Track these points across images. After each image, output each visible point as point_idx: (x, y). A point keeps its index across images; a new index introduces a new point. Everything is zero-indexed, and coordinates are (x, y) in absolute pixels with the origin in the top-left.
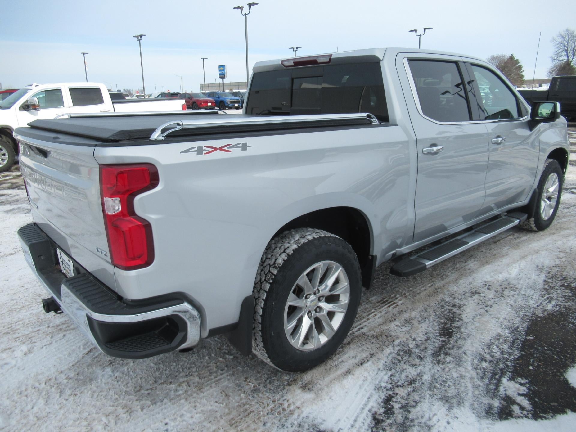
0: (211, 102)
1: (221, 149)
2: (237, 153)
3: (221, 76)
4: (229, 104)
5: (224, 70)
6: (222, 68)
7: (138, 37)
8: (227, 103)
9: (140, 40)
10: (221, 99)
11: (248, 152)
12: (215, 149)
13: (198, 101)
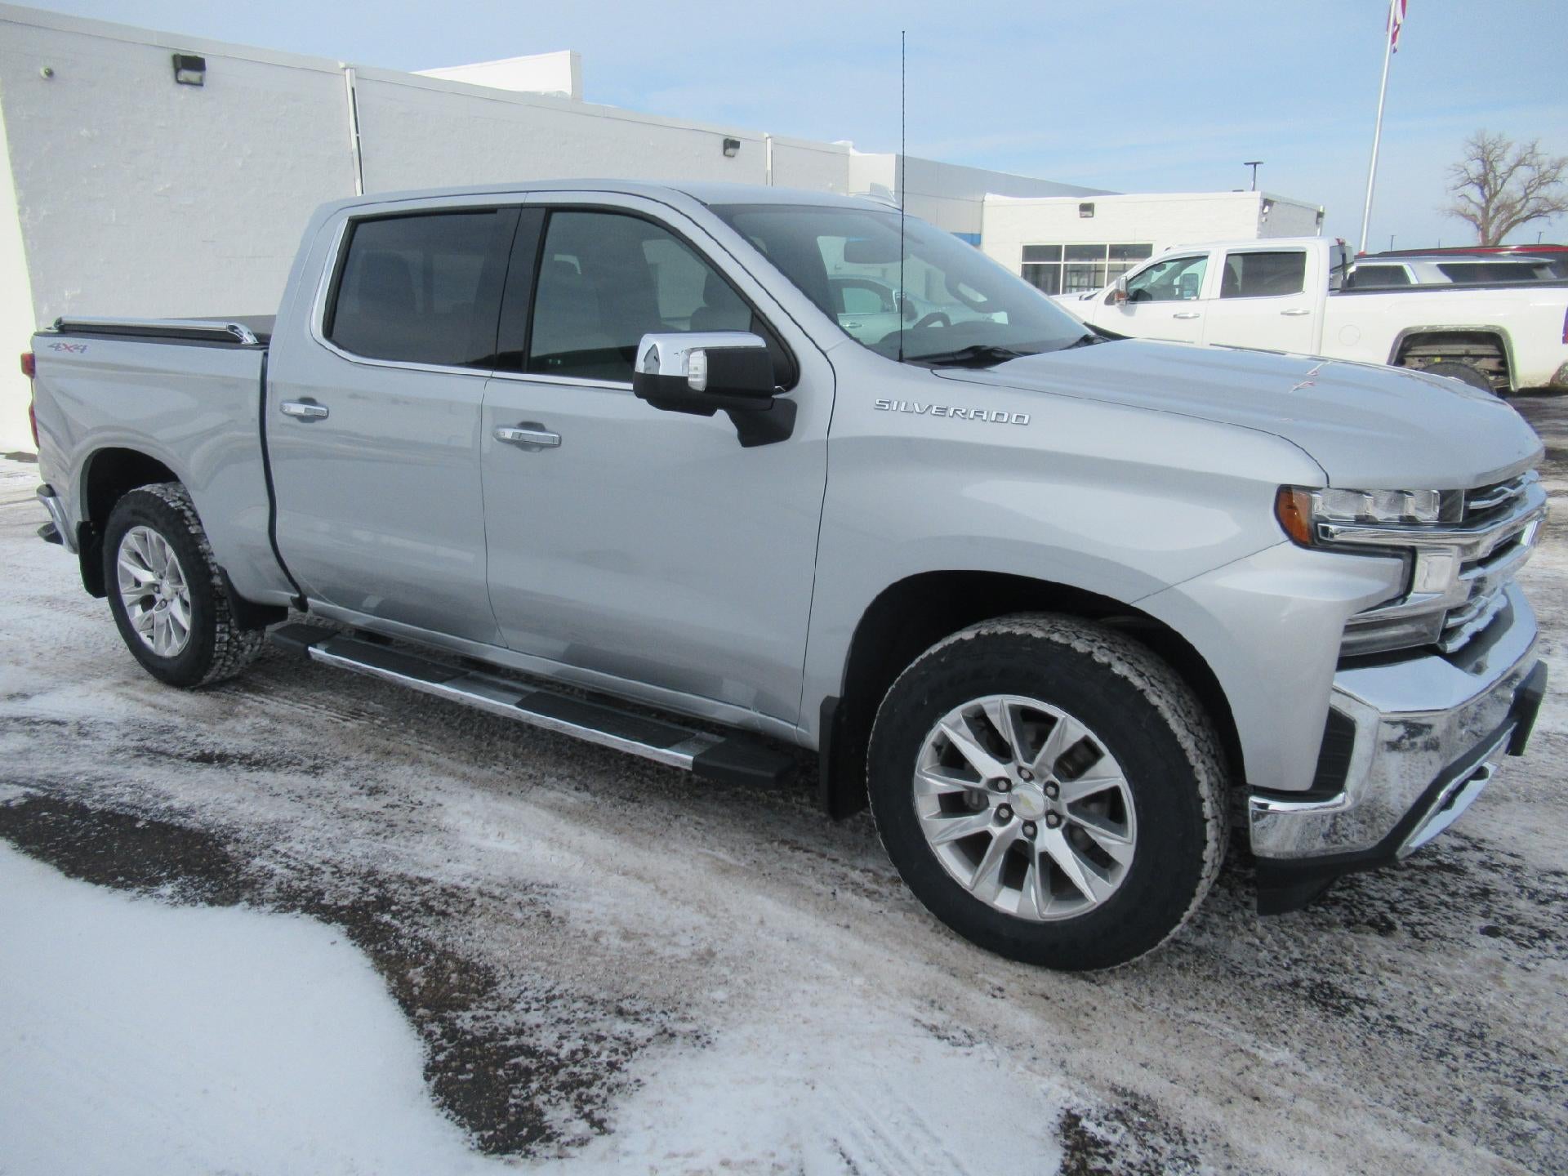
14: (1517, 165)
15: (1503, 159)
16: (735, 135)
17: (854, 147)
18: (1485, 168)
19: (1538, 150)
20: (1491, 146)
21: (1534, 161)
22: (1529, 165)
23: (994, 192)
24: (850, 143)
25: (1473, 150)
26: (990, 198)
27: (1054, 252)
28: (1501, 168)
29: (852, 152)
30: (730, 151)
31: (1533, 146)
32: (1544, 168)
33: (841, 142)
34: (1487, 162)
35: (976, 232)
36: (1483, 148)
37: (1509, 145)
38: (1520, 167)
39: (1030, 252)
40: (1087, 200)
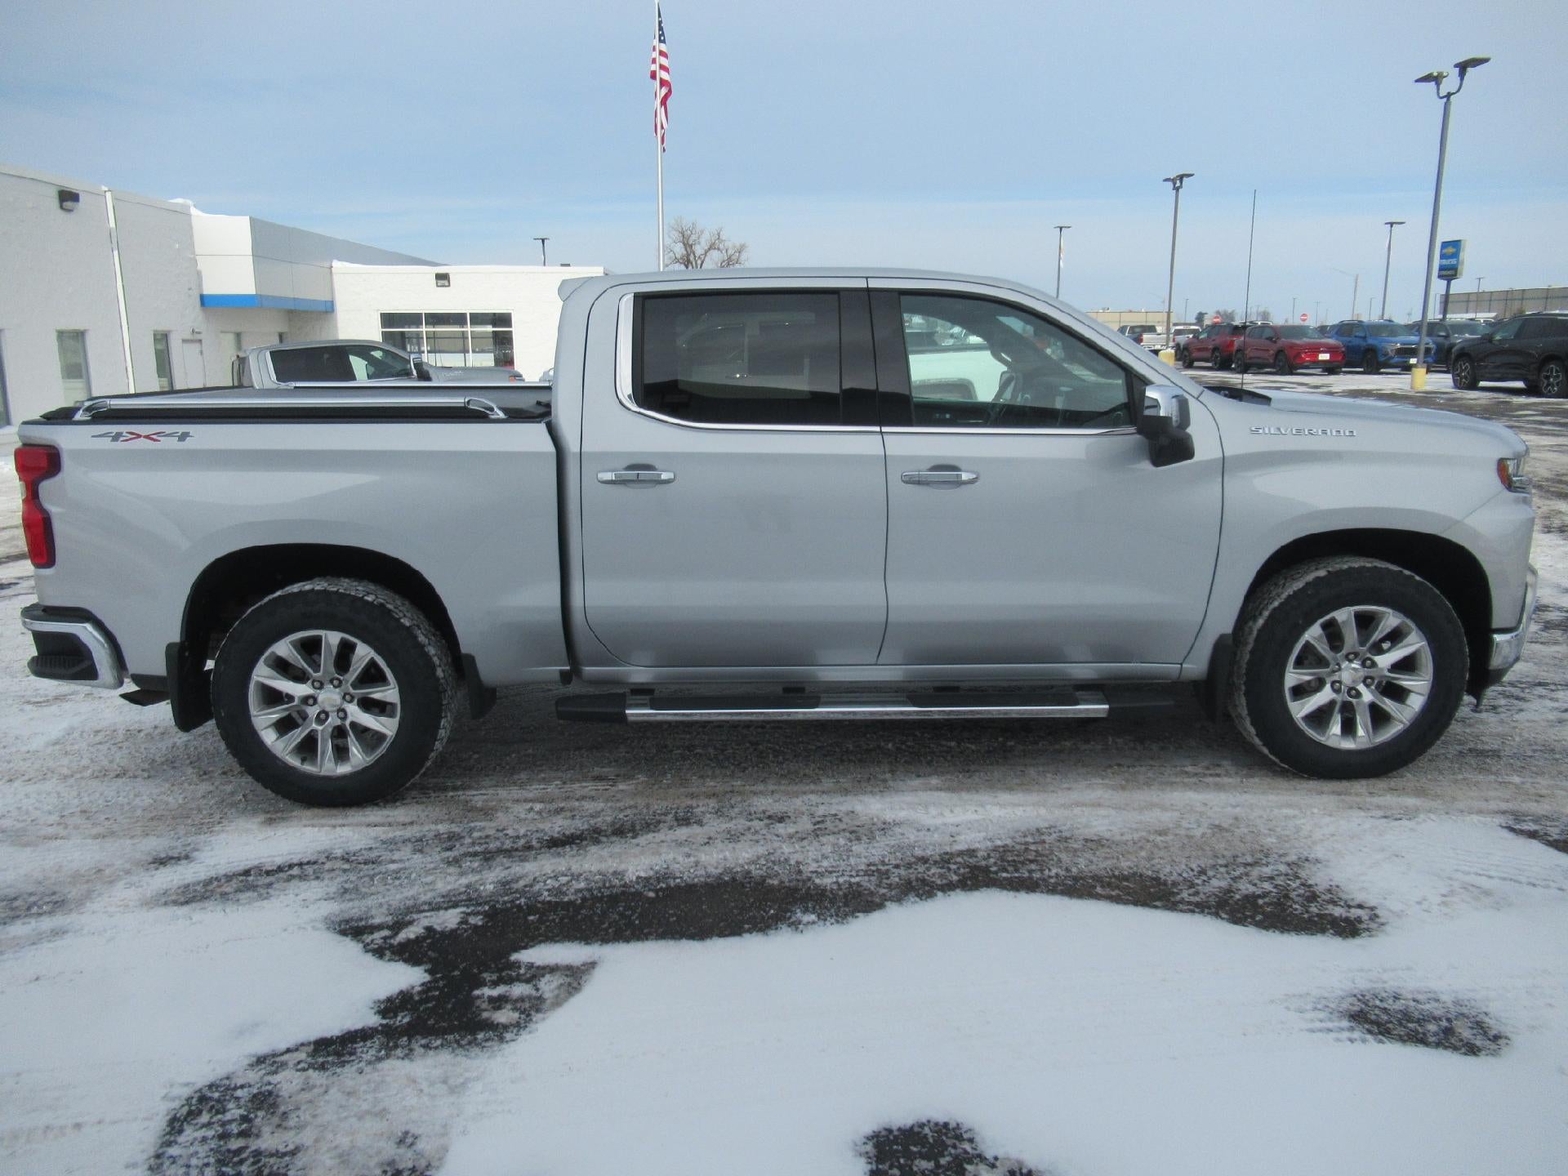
0: (1329, 349)
1: (147, 437)
2: (172, 443)
3: (1444, 273)
4: (1392, 358)
5: (1456, 255)
6: (1450, 250)
7: (1173, 181)
8: (1386, 354)
9: (1177, 189)
10: (1370, 341)
11: (188, 444)
12: (139, 436)
13: (1292, 346)
14: (709, 249)
15: (699, 243)
16: (72, 185)
17: (195, 206)
18: (686, 250)
19: (723, 237)
20: (689, 232)
21: (721, 246)
22: (719, 249)
23: (339, 259)
24: (189, 202)
25: (676, 235)
26: (337, 265)
27: (413, 319)
28: (699, 250)
29: (194, 211)
30: (68, 204)
31: (719, 234)
32: (730, 252)
33: (180, 201)
34: (688, 246)
35: (328, 298)
36: (683, 233)
37: (702, 232)
38: (712, 251)
39: (388, 319)
40: (442, 270)
